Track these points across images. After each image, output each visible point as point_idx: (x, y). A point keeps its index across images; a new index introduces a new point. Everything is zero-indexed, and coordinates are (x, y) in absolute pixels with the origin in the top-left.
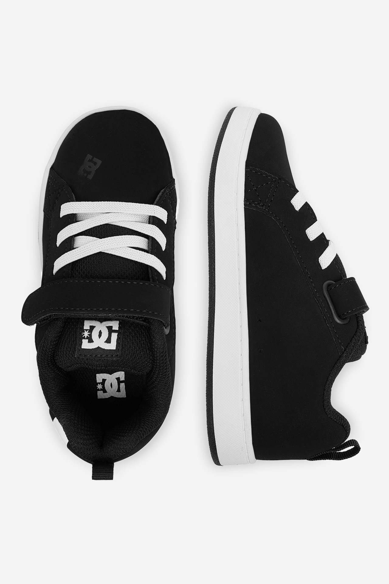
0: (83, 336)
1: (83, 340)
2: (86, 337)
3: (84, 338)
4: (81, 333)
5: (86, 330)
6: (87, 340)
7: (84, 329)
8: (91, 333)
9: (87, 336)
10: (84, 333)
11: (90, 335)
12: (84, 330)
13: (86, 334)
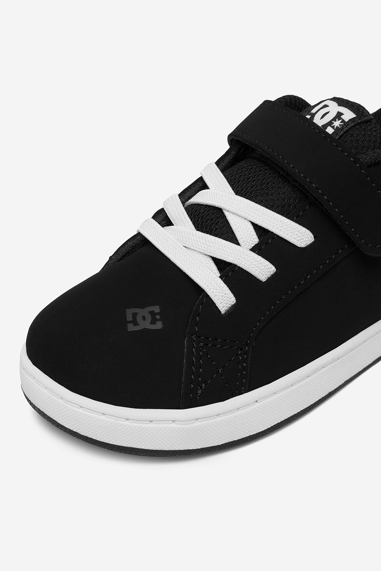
0: (342, 124)
1: (346, 120)
2: (341, 121)
3: (343, 121)
4: (342, 129)
5: (333, 127)
6: (342, 117)
7: (333, 130)
8: (332, 120)
9: (338, 120)
10: (339, 126)
11: (334, 119)
12: (335, 130)
13: (337, 124)
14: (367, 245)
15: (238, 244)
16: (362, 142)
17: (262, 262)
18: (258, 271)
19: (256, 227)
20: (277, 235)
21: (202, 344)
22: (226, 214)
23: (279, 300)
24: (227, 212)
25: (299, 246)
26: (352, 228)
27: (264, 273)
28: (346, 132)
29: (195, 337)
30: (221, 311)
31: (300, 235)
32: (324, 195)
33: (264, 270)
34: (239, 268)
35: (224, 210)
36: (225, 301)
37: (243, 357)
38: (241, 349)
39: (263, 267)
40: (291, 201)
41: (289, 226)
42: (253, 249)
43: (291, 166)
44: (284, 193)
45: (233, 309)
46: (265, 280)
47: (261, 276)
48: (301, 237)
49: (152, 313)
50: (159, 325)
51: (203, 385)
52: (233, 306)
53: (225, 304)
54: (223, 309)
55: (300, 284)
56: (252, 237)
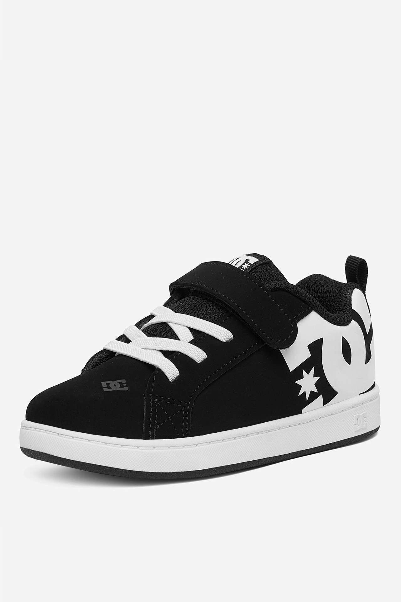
0: (249, 266)
2: (248, 264)
3: (250, 264)
4: (249, 269)
8: (242, 264)
9: (246, 264)
10: (247, 267)
11: (244, 264)
14: (271, 340)
15: (179, 340)
16: (264, 276)
17: (197, 349)
18: (194, 354)
19: (191, 330)
20: (207, 334)
21: (157, 400)
22: (171, 325)
23: (210, 376)
24: (171, 324)
25: (223, 341)
26: (259, 328)
27: (198, 356)
28: (252, 270)
29: (151, 395)
30: (169, 379)
31: (223, 333)
32: (239, 307)
33: (198, 354)
34: (181, 353)
35: (169, 323)
36: (172, 372)
37: (186, 413)
38: (185, 407)
39: (198, 352)
40: (216, 314)
41: (216, 327)
42: (191, 342)
43: (216, 291)
44: (210, 310)
45: (178, 379)
46: (199, 362)
47: (197, 358)
48: (224, 335)
49: (121, 383)
50: (126, 389)
51: (158, 426)
52: (178, 376)
53: (172, 374)
54: (171, 378)
55: (224, 366)
56: (190, 337)
